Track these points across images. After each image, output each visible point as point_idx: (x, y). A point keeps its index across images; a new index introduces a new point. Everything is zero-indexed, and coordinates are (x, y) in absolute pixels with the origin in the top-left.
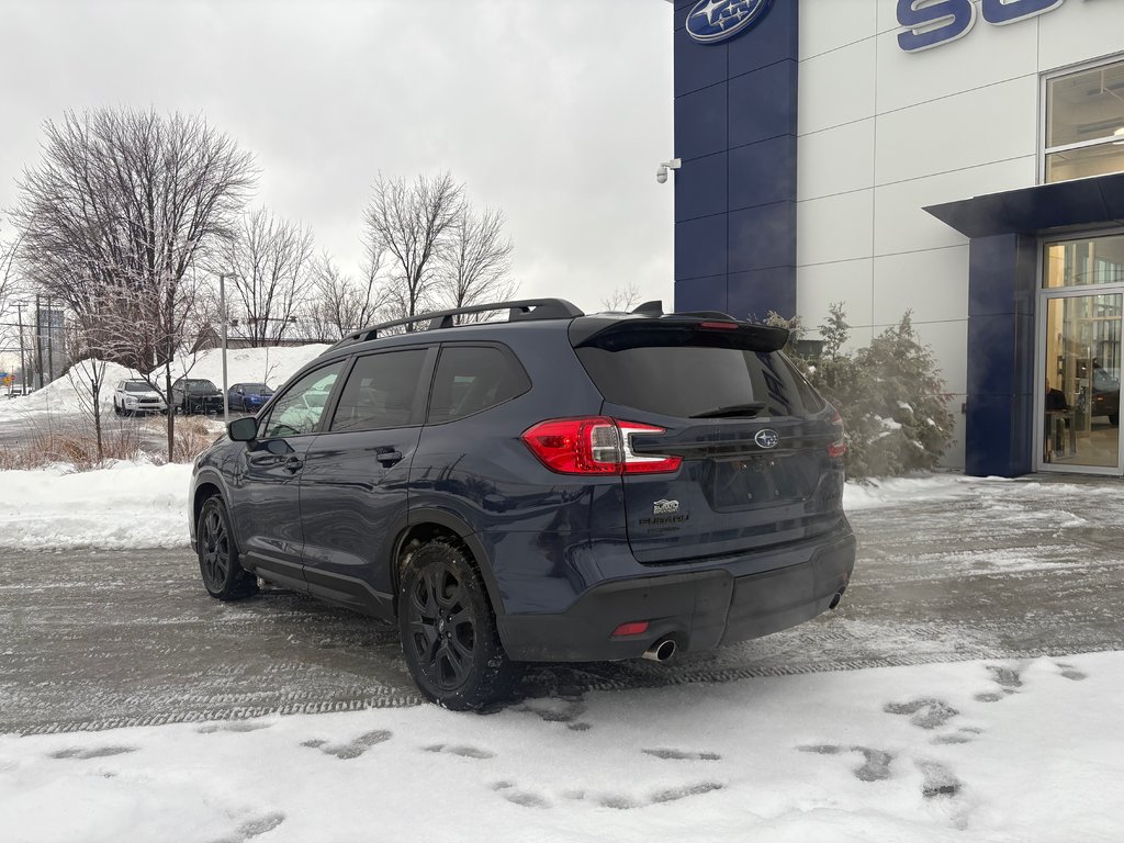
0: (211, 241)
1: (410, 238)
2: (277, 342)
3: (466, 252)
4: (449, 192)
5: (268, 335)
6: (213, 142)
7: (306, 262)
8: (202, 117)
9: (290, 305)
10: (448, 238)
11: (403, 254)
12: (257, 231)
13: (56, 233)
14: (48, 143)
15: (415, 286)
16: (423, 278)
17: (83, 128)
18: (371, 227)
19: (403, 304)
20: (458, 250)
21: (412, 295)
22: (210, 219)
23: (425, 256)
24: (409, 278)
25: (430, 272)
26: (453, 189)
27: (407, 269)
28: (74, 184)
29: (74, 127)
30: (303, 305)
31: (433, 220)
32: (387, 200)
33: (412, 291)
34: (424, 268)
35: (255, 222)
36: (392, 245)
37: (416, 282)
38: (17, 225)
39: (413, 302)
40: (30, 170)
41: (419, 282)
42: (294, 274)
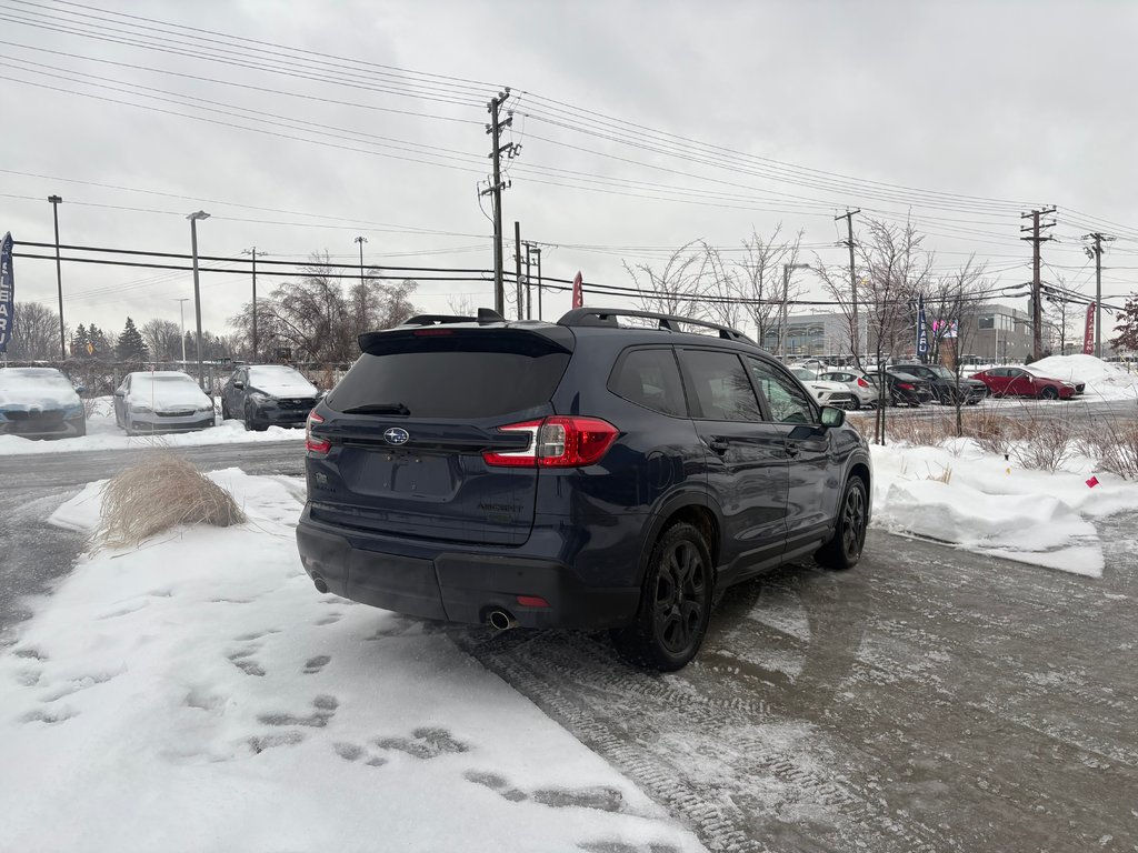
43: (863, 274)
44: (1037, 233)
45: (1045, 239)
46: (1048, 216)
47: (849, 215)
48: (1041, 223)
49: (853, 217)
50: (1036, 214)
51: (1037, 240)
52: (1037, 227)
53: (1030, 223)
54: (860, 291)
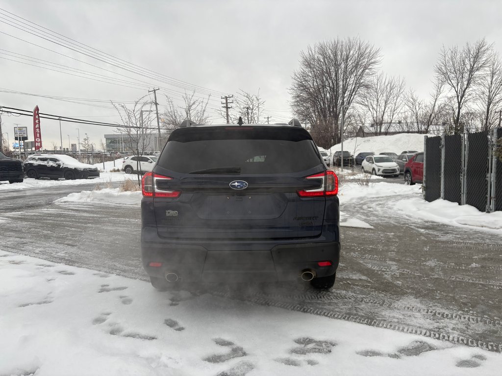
0: (362, 91)
1: (459, 76)
2: (386, 133)
3: (494, 80)
4: (483, 49)
5: (383, 130)
6: (363, 47)
7: (402, 95)
8: (358, 37)
9: (393, 116)
10: (483, 73)
11: (455, 85)
12: (379, 84)
13: (304, 95)
14: (301, 59)
15: (461, 100)
16: (466, 96)
17: (313, 52)
18: (437, 74)
19: (453, 110)
20: (489, 79)
21: (459, 105)
22: (362, 81)
23: (468, 84)
24: (458, 97)
25: (470, 92)
26: (486, 47)
27: (457, 92)
28: (310, 74)
29: (310, 52)
30: (400, 115)
31: (474, 65)
32: (447, 58)
33: (459, 103)
34: (466, 90)
35: (378, 80)
36: (449, 81)
37: (462, 98)
38: (290, 94)
39: (459, 108)
40: (296, 71)
41: (464, 98)
42: (395, 101)
43: (162, 117)
44: (227, 105)
45: (230, 108)
46: (230, 99)
47: (155, 91)
48: (228, 101)
49: (156, 91)
50: (226, 98)
51: (227, 108)
52: (227, 103)
53: (224, 101)
54: (160, 124)
